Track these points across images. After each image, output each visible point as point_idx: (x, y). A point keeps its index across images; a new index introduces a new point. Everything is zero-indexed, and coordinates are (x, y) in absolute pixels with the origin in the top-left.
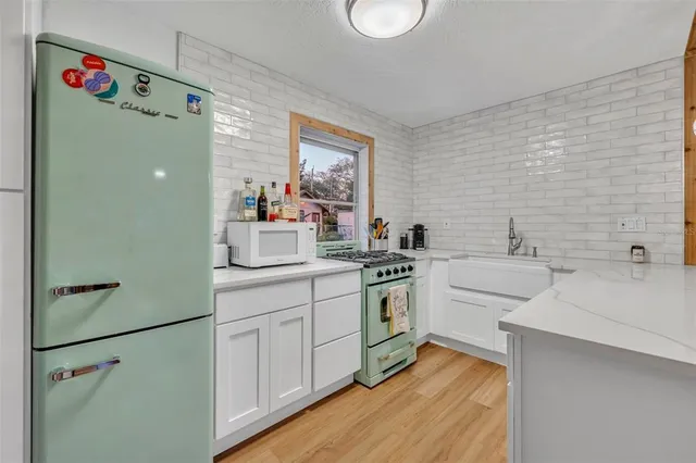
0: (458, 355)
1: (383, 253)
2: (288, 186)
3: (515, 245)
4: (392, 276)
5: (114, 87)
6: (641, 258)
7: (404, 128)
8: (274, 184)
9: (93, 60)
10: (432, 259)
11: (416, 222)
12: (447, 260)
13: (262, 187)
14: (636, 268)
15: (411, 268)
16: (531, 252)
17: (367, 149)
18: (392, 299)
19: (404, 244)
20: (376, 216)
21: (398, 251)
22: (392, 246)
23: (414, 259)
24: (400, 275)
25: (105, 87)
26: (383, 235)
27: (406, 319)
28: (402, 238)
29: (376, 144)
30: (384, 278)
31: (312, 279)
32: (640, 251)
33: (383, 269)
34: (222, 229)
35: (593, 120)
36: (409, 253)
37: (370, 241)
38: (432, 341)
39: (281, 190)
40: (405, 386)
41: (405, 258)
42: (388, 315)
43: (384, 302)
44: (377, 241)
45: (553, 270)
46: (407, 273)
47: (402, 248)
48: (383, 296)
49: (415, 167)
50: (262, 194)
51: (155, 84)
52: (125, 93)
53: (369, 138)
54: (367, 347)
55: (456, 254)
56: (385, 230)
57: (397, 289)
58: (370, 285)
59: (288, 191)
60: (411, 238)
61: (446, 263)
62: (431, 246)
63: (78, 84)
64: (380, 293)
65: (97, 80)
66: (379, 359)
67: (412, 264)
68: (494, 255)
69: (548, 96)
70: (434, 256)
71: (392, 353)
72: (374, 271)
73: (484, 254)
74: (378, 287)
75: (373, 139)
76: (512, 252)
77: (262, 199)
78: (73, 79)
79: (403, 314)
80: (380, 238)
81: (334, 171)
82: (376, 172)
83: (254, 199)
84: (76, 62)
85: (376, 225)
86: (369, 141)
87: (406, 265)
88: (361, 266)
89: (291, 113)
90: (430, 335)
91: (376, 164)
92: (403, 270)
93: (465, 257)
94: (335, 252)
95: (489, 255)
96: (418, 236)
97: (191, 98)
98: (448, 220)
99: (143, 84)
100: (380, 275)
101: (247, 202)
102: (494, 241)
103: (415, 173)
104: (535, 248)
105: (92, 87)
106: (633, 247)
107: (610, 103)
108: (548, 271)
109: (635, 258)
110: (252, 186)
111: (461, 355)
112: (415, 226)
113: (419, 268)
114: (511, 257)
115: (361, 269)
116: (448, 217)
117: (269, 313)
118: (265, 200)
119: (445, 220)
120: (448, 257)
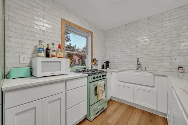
0: (121, 104)
1: (96, 70)
2: (59, 45)
3: (139, 67)
4: (99, 78)
6: (182, 71)
7: (103, 31)
8: (53, 44)
10: (112, 72)
11: (106, 60)
12: (117, 72)
13: (48, 45)
14: (180, 74)
15: (105, 75)
16: (144, 69)
17: (91, 36)
18: (99, 87)
19: (103, 67)
20: (94, 57)
21: (101, 69)
22: (99, 68)
23: (106, 72)
24: (102, 78)
26: (96, 64)
27: (104, 94)
28: (102, 65)
29: (94, 34)
30: (96, 79)
31: (66, 81)
32: (182, 68)
33: (96, 76)
34: (29, 61)
35: (164, 25)
36: (104, 70)
37: (92, 66)
38: (112, 99)
39: (56, 47)
41: (104, 72)
42: (97, 93)
43: (96, 88)
44: (94, 66)
45: (155, 75)
46: (104, 77)
47: (102, 68)
48: (96, 86)
49: (106, 43)
50: (48, 47)
53: (91, 32)
54: (89, 106)
55: (120, 70)
56: (97, 62)
57: (101, 83)
58: (90, 82)
59: (59, 47)
60: (105, 65)
61: (117, 73)
62: (111, 68)
64: (94, 85)
66: (94, 110)
67: (106, 74)
68: (131, 70)
69: (149, 18)
70: (113, 71)
71: (99, 107)
72: (92, 77)
73: (128, 70)
74: (94, 83)
75: (93, 32)
76: (138, 69)
79: (103, 92)
80: (95, 65)
81: (84, 48)
82: (94, 43)
83: (43, 49)
85: (94, 60)
87: (104, 74)
88: (87, 75)
89: (62, 19)
90: (112, 97)
92: (103, 76)
93: (122, 71)
94: (79, 70)
95: (130, 70)
96: (107, 65)
98: (117, 60)
100: (94, 78)
102: (131, 66)
103: (106, 45)
104: (146, 68)
106: (179, 67)
107: (171, 19)
108: (153, 76)
109: (180, 71)
111: (122, 104)
112: (107, 61)
113: (108, 75)
114: (137, 71)
115: (87, 76)
116: (117, 58)
117: (42, 99)
118: (49, 50)
119: (116, 60)
120: (118, 71)
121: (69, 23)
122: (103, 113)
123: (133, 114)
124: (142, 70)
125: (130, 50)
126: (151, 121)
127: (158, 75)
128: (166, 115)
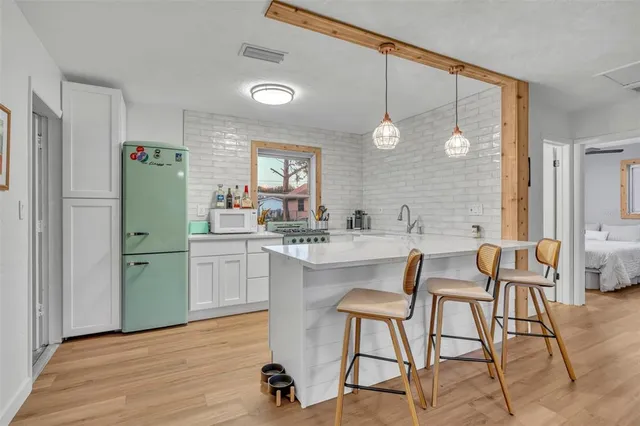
2: (246, 187)
5: (147, 157)
6: (476, 235)
7: (352, 136)
8: (237, 187)
9: (140, 148)
13: (229, 189)
17: (316, 155)
19: (349, 225)
25: (144, 158)
26: (323, 219)
28: (348, 221)
29: (323, 152)
31: (247, 240)
32: (476, 229)
33: (298, 238)
34: (207, 213)
39: (242, 190)
47: (348, 228)
49: (365, 165)
51: (162, 152)
52: (151, 159)
53: (316, 148)
59: (246, 191)
63: (135, 159)
65: (141, 156)
67: (324, 237)
72: (290, 238)
75: (319, 149)
76: (409, 231)
77: (229, 196)
78: (134, 157)
80: (320, 220)
82: (324, 172)
83: (223, 196)
84: (134, 150)
86: (317, 151)
87: (319, 237)
91: (323, 166)
92: (316, 240)
97: (177, 155)
99: (157, 154)
100: (294, 241)
101: (219, 198)
105: (140, 158)
110: (222, 189)
112: (356, 212)
115: (283, 237)
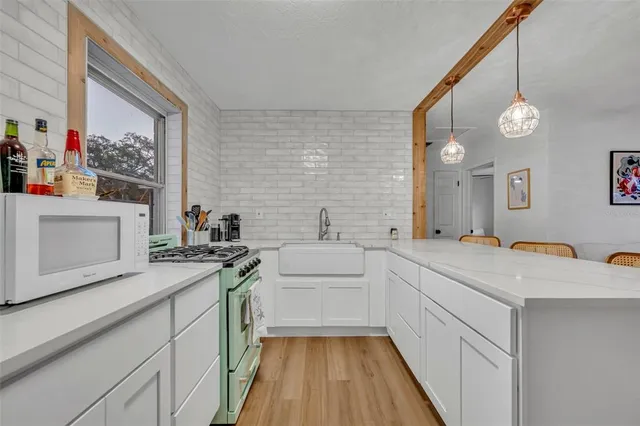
0: (289, 341)
2: (72, 134)
6: (396, 237)
8: (41, 125)
10: (261, 250)
12: (278, 249)
15: (258, 262)
16: (334, 236)
18: (252, 299)
19: (216, 235)
20: (191, 202)
26: (205, 227)
27: (264, 320)
28: (214, 230)
29: (190, 114)
30: (245, 277)
32: (395, 232)
33: (243, 267)
37: (184, 234)
40: (268, 399)
43: (243, 307)
45: (365, 249)
47: (213, 240)
48: (243, 299)
49: (223, 152)
50: (13, 138)
53: (182, 102)
54: (228, 373)
57: (255, 288)
58: (232, 290)
59: (73, 145)
60: (224, 229)
61: (277, 252)
67: (257, 256)
69: (343, 114)
71: (251, 366)
75: (187, 106)
76: (321, 238)
77: (13, 148)
79: (262, 316)
80: (200, 230)
86: (182, 107)
87: (254, 258)
88: (219, 266)
89: (71, 7)
95: (302, 241)
98: (261, 211)
100: (243, 273)
102: (302, 229)
103: (222, 158)
104: (338, 234)
106: (392, 230)
108: (361, 250)
114: (321, 241)
115: (220, 271)
116: (261, 207)
117: (102, 397)
118: (23, 151)
119: (257, 211)
120: (279, 245)
121: (106, 39)
122: (256, 385)
123: (328, 354)
124: (327, 239)
125: (300, 184)
126: (364, 352)
127: (372, 249)
128: (384, 329)
